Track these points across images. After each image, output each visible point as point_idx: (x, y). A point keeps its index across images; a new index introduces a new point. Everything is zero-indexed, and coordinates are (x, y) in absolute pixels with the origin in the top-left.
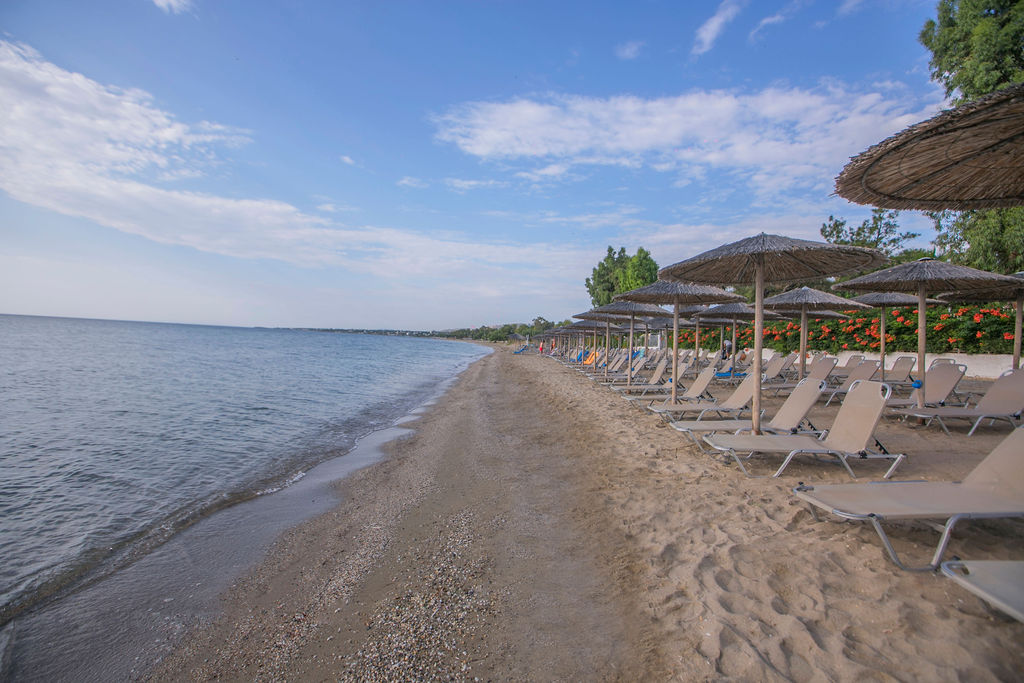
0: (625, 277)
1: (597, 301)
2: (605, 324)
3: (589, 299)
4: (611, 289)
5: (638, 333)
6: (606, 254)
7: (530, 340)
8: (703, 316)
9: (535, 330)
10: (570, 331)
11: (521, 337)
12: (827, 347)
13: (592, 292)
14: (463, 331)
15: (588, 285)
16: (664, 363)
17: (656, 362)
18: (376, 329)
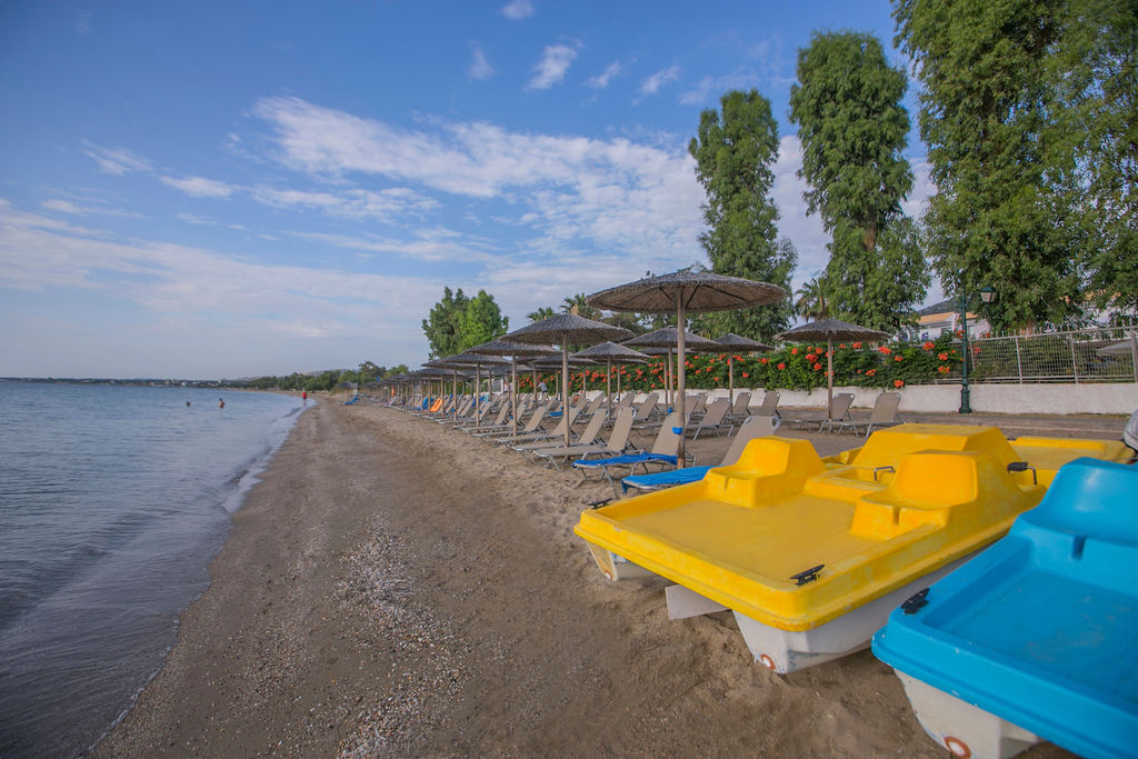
0: (465, 320)
1: (436, 344)
2: (453, 372)
3: (427, 342)
4: (451, 332)
5: (482, 378)
6: (443, 295)
8: (539, 363)
9: (363, 376)
11: (349, 386)
12: (642, 387)
13: (430, 334)
15: (425, 327)
16: (506, 405)
17: (500, 406)
18: (132, 378)
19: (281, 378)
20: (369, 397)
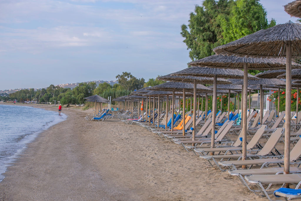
0: (228, 25)
1: (196, 53)
2: (192, 86)
4: (213, 39)
7: (113, 103)
9: (118, 90)
10: (157, 92)
11: (102, 99)
13: (190, 42)
14: (25, 92)
15: (184, 34)
19: (39, 91)
20: (122, 112)
